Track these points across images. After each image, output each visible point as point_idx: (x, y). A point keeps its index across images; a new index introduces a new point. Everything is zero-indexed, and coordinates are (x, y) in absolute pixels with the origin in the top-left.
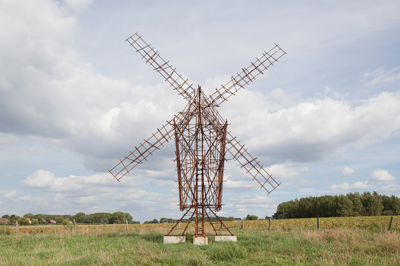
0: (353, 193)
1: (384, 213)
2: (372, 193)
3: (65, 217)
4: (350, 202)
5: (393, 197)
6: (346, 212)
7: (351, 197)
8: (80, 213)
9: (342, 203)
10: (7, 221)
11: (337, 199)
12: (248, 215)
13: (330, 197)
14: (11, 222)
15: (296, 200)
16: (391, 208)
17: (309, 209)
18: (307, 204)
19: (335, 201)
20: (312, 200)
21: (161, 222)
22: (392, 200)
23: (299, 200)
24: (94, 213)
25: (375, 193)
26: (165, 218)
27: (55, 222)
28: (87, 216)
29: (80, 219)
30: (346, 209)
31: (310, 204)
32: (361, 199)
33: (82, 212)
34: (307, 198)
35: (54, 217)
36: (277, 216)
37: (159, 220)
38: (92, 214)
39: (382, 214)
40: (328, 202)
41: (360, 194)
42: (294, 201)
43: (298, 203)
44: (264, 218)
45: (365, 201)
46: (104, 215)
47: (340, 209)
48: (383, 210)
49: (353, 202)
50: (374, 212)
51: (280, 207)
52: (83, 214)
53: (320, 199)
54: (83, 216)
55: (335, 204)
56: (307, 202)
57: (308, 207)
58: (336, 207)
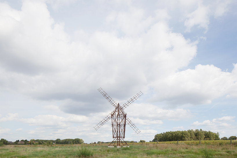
0: (190, 130)
1: (205, 139)
2: (199, 130)
3: (52, 141)
5: (209, 132)
6: (187, 139)
7: (190, 131)
9: (185, 135)
10: (23, 143)
11: (183, 133)
12: (141, 140)
13: (180, 132)
14: (25, 143)
15: (164, 133)
16: (208, 137)
17: (170, 137)
18: (169, 135)
20: (171, 133)
21: (98, 143)
22: (209, 133)
23: (165, 133)
25: (201, 130)
26: (100, 142)
27: (46, 143)
28: (62, 140)
29: (58, 142)
30: (187, 137)
32: (194, 133)
34: (168, 132)
35: (46, 141)
36: (154, 141)
37: (97, 143)
38: (64, 140)
39: (204, 140)
40: (178, 134)
41: (194, 130)
42: (163, 133)
43: (164, 135)
44: (149, 142)
45: (196, 133)
46: (70, 140)
47: (184, 137)
48: (205, 138)
49: (190, 134)
50: (200, 139)
51: (156, 136)
52: (59, 139)
53: (175, 133)
55: (182, 135)
56: (169, 134)
57: (169, 136)
58: (182, 136)
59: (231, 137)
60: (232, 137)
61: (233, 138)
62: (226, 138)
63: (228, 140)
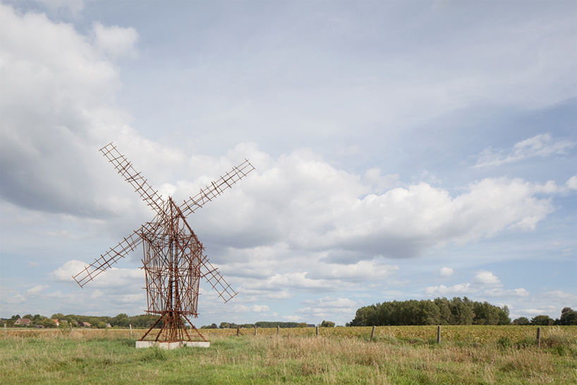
0: (441, 298)
1: (476, 322)
2: (462, 298)
3: (103, 319)
4: (437, 309)
5: (486, 304)
6: (432, 320)
7: (438, 302)
8: (122, 314)
9: (427, 310)
10: (29, 322)
11: (422, 305)
12: (324, 322)
13: (415, 302)
14: (34, 323)
15: (378, 305)
16: (483, 316)
17: (392, 315)
18: (390, 310)
19: (419, 306)
20: (395, 304)
21: (221, 327)
22: (484, 307)
23: (381, 304)
24: (139, 315)
25: (466, 299)
26: (226, 323)
27: (89, 325)
28: (131, 318)
29: (122, 322)
30: (433, 317)
31: (393, 310)
32: (449, 305)
33: (124, 313)
34: (389, 303)
35: (87, 319)
36: (355, 323)
37: (218, 325)
38: (137, 316)
39: (473, 324)
40: (412, 308)
41: (448, 299)
42: (376, 306)
43: (380, 309)
44: (344, 325)
45: (455, 307)
47: (426, 316)
48: (474, 319)
49: (441, 308)
50: (464, 320)
51: (359, 312)
52: (125, 316)
53: (403, 304)
54: (125, 318)
55: (420, 309)
56: (390, 307)
57: (390, 313)
58: (421, 315)
59: (537, 318)
60: (540, 317)
61: (542, 319)
62: (526, 320)
63: (530, 324)
